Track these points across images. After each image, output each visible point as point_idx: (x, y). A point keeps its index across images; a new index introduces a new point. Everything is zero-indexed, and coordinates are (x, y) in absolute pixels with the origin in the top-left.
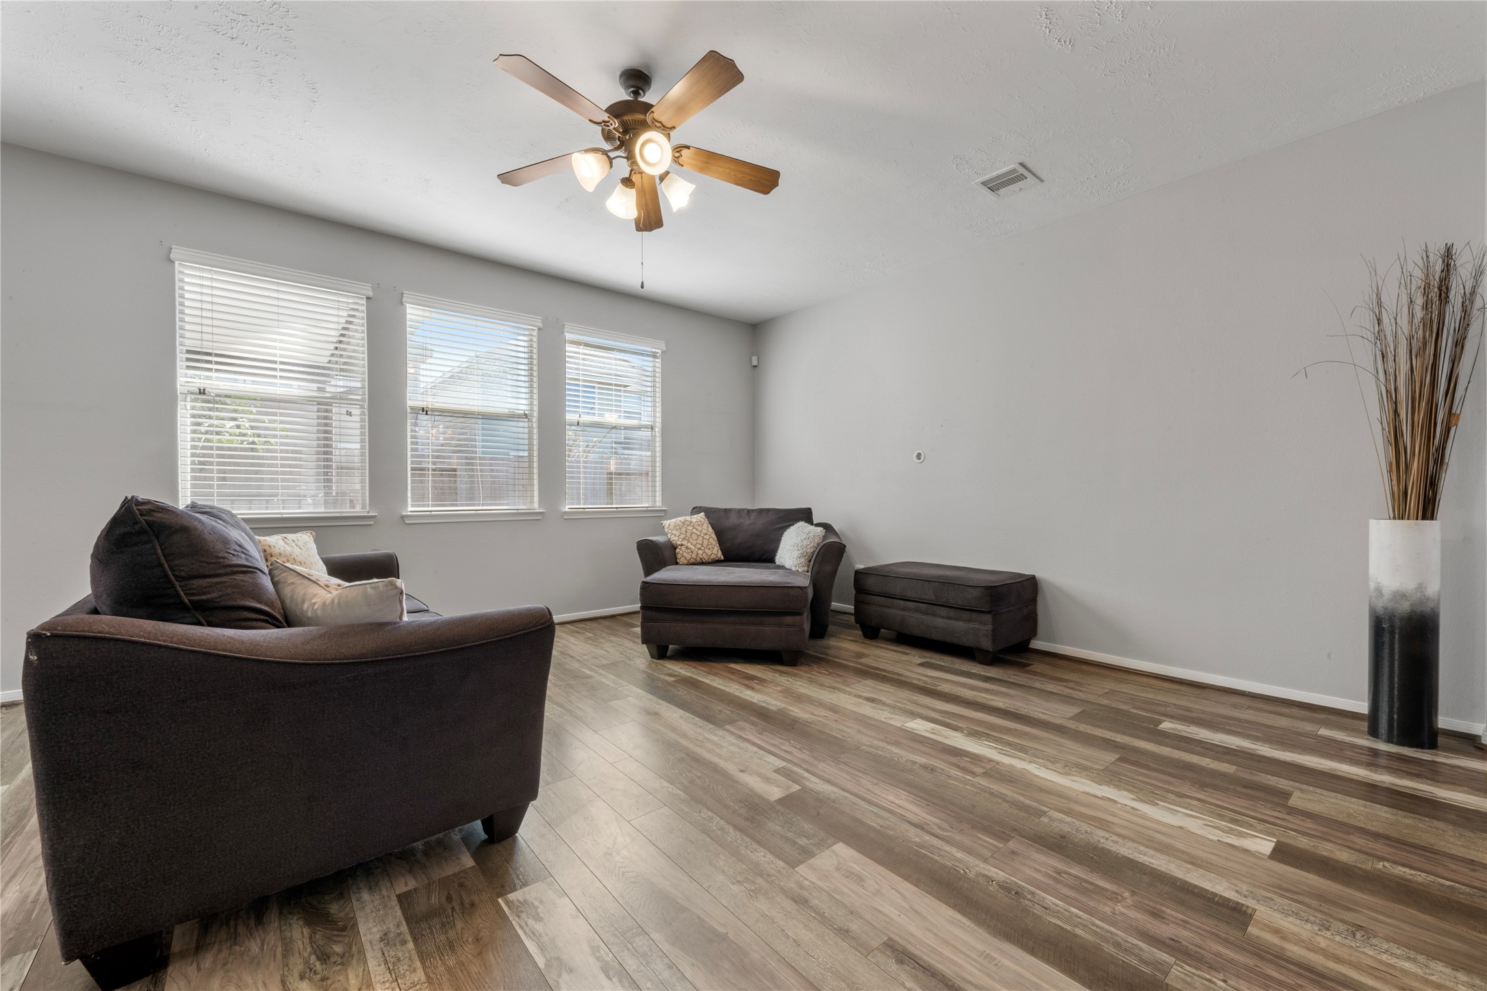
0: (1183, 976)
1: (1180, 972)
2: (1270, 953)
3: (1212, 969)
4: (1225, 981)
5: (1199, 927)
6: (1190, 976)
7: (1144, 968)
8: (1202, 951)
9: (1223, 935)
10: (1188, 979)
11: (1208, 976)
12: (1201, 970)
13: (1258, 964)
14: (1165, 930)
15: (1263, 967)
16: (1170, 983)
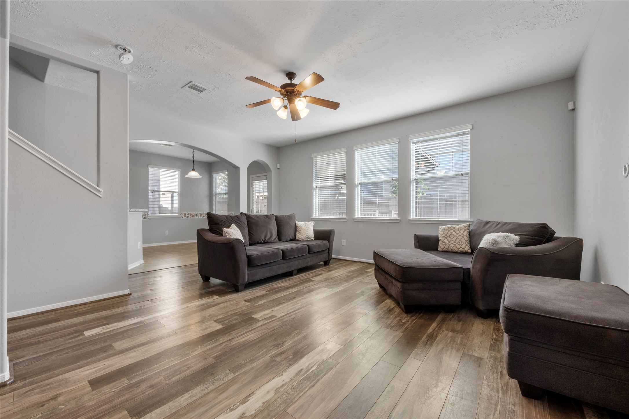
0: (124, 382)
1: (126, 382)
2: (112, 411)
3: (120, 391)
4: (114, 391)
5: (138, 396)
6: (122, 384)
7: (134, 375)
8: (128, 392)
9: (130, 401)
10: (122, 383)
11: (119, 388)
12: (122, 387)
13: (111, 404)
14: (143, 386)
15: (110, 405)
16: (124, 378)
